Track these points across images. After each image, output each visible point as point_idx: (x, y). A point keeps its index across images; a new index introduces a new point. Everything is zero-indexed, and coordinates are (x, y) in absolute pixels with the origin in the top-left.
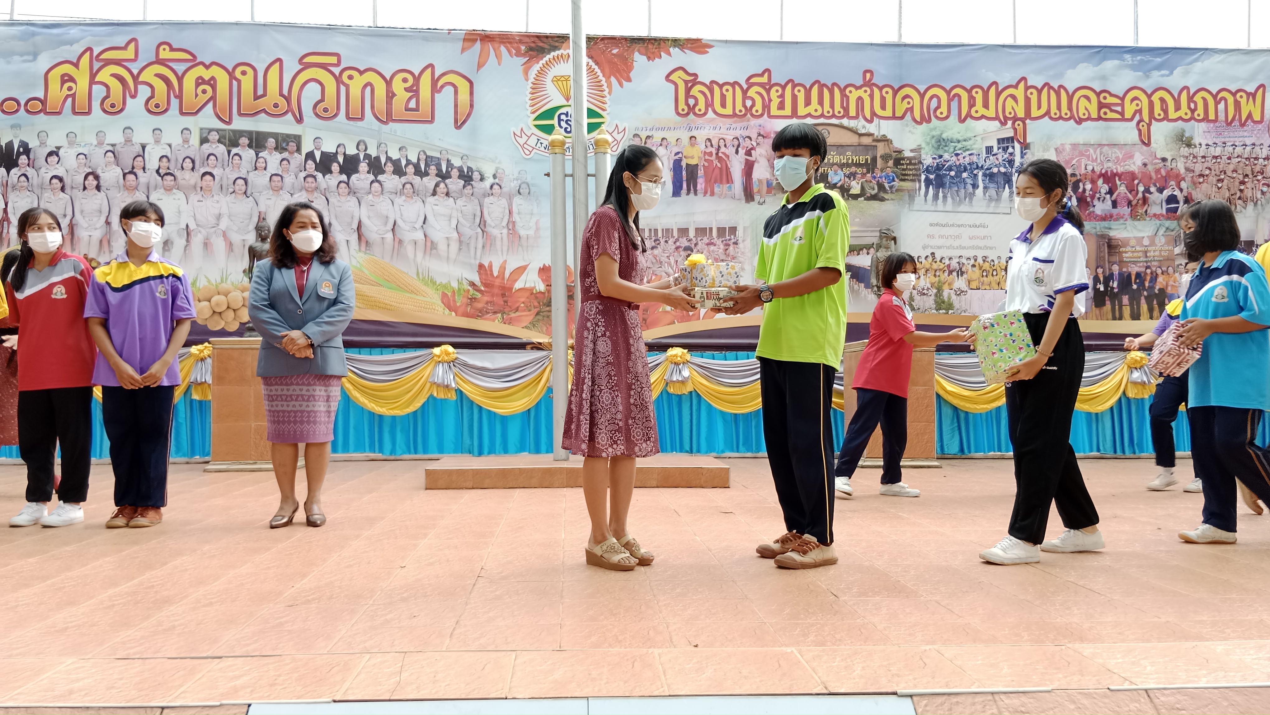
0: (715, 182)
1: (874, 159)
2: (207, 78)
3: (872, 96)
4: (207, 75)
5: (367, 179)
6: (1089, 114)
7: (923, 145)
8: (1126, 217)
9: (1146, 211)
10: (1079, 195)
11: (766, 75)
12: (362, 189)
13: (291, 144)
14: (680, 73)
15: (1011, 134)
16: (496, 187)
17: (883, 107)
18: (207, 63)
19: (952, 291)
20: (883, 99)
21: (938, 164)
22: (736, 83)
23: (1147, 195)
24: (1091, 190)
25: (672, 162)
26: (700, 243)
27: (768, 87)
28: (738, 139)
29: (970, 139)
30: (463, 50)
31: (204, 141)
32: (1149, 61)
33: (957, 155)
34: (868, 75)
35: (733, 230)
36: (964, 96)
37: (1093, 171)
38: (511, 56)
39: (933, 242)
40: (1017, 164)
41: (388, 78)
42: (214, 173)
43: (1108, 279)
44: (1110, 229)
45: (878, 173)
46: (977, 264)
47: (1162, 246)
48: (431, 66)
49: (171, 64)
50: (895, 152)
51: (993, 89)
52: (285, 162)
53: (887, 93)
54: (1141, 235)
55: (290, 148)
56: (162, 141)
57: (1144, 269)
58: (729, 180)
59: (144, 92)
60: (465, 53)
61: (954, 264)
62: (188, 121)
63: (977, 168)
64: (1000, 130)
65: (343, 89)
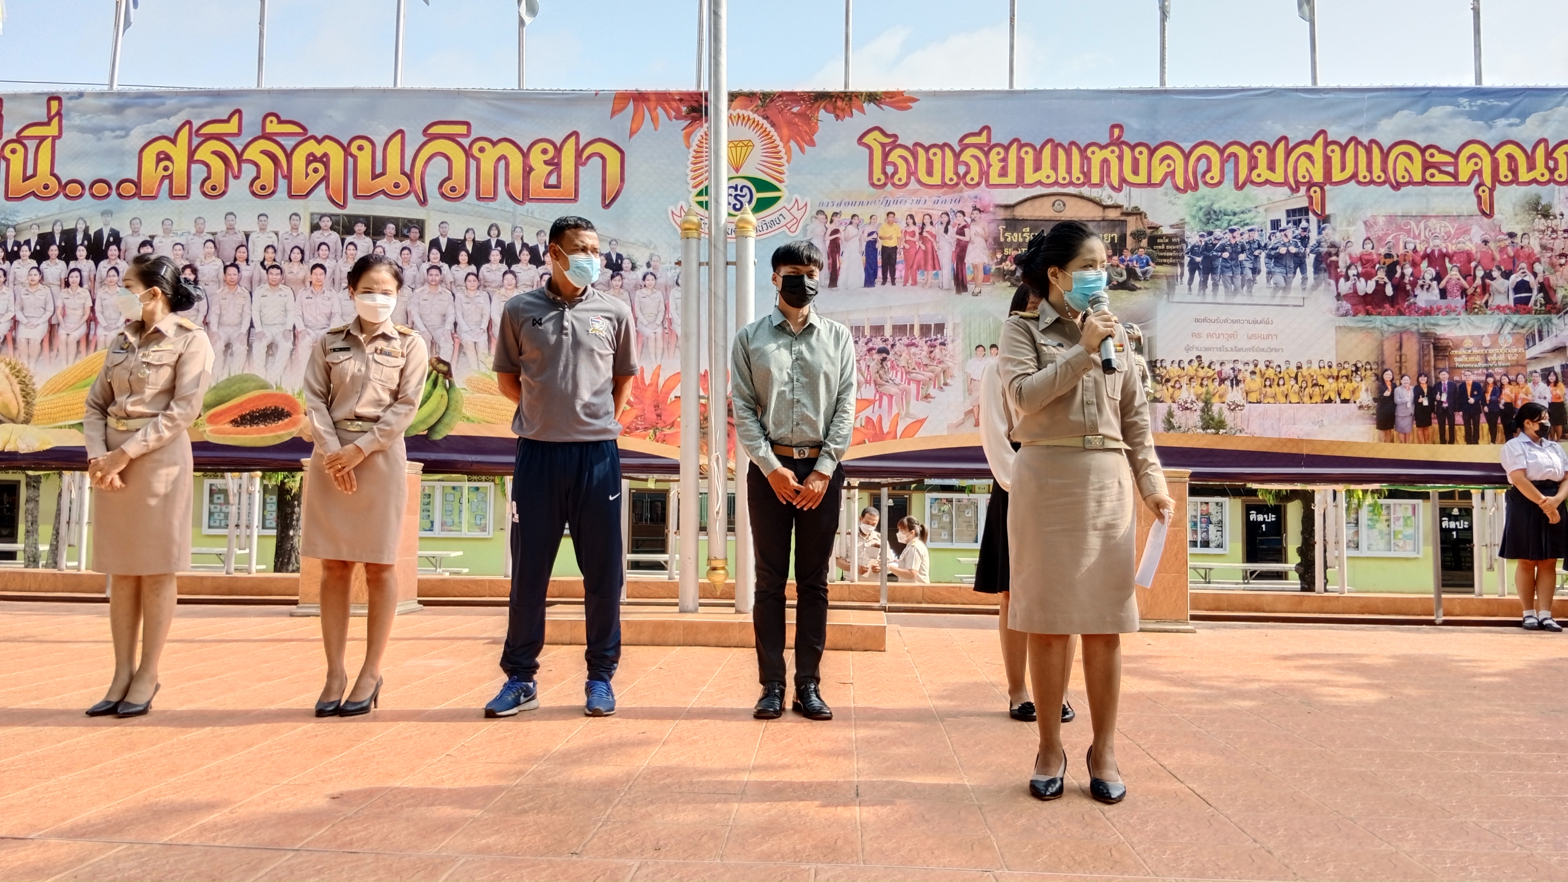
0: (919, 268)
1: (1123, 238)
2: (318, 155)
3: (1120, 158)
4: (319, 150)
5: (499, 270)
6: (1410, 176)
7: (1188, 219)
8: (1459, 309)
9: (1487, 302)
10: (1395, 281)
11: (985, 133)
12: (493, 281)
13: (413, 230)
14: (876, 134)
15: (1305, 204)
16: (649, 277)
17: (1136, 172)
18: (320, 137)
19: (1225, 405)
20: (1135, 162)
21: (1206, 244)
22: (946, 145)
23: (1488, 281)
24: (1412, 275)
25: (864, 244)
26: (898, 343)
27: (987, 149)
28: (947, 214)
29: (1250, 211)
30: (613, 113)
31: (315, 227)
32: (1491, 108)
33: (1232, 231)
34: (1116, 132)
35: (940, 328)
36: (1243, 154)
37: (1415, 250)
38: (670, 119)
39: (1197, 343)
40: (1312, 242)
41: (525, 150)
42: (326, 265)
43: (1434, 390)
44: (1437, 325)
45: (1127, 255)
46: (1257, 370)
47: (1509, 347)
48: (575, 134)
49: (279, 139)
50: (1149, 228)
51: (1281, 146)
52: (406, 252)
53: (1141, 153)
54: (1479, 333)
55: (412, 235)
56: (270, 228)
57: (1483, 378)
58: (936, 265)
59: (249, 171)
60: (616, 117)
61: (1227, 370)
62: (297, 205)
63: (1259, 247)
64: (1289, 198)
65: (473, 163)
